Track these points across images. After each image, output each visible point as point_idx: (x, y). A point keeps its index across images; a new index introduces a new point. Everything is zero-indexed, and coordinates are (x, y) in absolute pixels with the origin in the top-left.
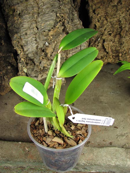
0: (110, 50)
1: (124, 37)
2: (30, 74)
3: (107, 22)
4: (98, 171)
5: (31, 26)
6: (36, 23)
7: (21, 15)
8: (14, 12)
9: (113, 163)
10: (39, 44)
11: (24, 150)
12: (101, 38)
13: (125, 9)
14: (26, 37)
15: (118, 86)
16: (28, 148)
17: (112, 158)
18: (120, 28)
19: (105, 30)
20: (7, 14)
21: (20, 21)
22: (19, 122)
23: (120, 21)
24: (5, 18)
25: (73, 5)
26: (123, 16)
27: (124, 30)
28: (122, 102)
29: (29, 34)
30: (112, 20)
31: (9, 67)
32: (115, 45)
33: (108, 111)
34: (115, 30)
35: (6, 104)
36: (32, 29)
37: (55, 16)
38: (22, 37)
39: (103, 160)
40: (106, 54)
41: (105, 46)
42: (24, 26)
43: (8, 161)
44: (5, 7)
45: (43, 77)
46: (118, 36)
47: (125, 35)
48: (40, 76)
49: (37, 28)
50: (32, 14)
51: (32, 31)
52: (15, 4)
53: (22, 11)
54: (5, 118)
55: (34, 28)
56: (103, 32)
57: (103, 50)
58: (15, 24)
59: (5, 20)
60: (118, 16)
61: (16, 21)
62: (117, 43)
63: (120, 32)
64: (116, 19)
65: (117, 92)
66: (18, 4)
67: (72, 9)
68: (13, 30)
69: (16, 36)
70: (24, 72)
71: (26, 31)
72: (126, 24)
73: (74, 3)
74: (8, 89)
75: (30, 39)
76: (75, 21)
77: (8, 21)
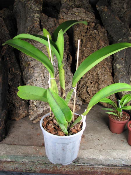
0: (91, 93)
1: (101, 85)
2: (38, 106)
3: (89, 75)
4: (82, 164)
5: (40, 75)
6: (43, 73)
7: (33, 67)
8: (29, 65)
9: (91, 157)
10: (45, 87)
11: (36, 150)
12: (85, 85)
13: (101, 67)
14: (36, 82)
15: (97, 117)
16: (38, 149)
17: (91, 155)
18: (98, 78)
19: (88, 80)
20: (24, 67)
21: (32, 71)
22: (30, 137)
23: (98, 74)
24: (22, 69)
25: (67, 63)
26: (100, 71)
27: (100, 80)
28: (99, 127)
29: (38, 80)
30: (93, 73)
31: (23, 102)
32: (95, 90)
33: (90, 132)
34: (95, 80)
35: (20, 126)
36: (40, 77)
37: (56, 70)
38: (34, 82)
39: (85, 155)
40: (88, 96)
41: (88, 90)
42: (36, 75)
43: (26, 156)
44: (22, 62)
45: (47, 108)
46: (97, 84)
47: (101, 83)
48: (45, 107)
49: (44, 76)
50: (41, 67)
51: (40, 78)
52: (29, 60)
53: (34, 65)
54: (20, 134)
55: (42, 76)
56: (87, 81)
57: (86, 93)
58: (29, 74)
59: (21, 70)
60: (97, 71)
61: (30, 71)
62: (96, 88)
63: (98, 81)
64: (95, 73)
65: (96, 121)
66: (32, 60)
67: (66, 66)
68: (27, 77)
69: (29, 81)
70: (34, 105)
71: (36, 78)
72: (102, 76)
73: (67, 62)
74: (22, 116)
75: (39, 83)
76: (68, 73)
77: (23, 70)
